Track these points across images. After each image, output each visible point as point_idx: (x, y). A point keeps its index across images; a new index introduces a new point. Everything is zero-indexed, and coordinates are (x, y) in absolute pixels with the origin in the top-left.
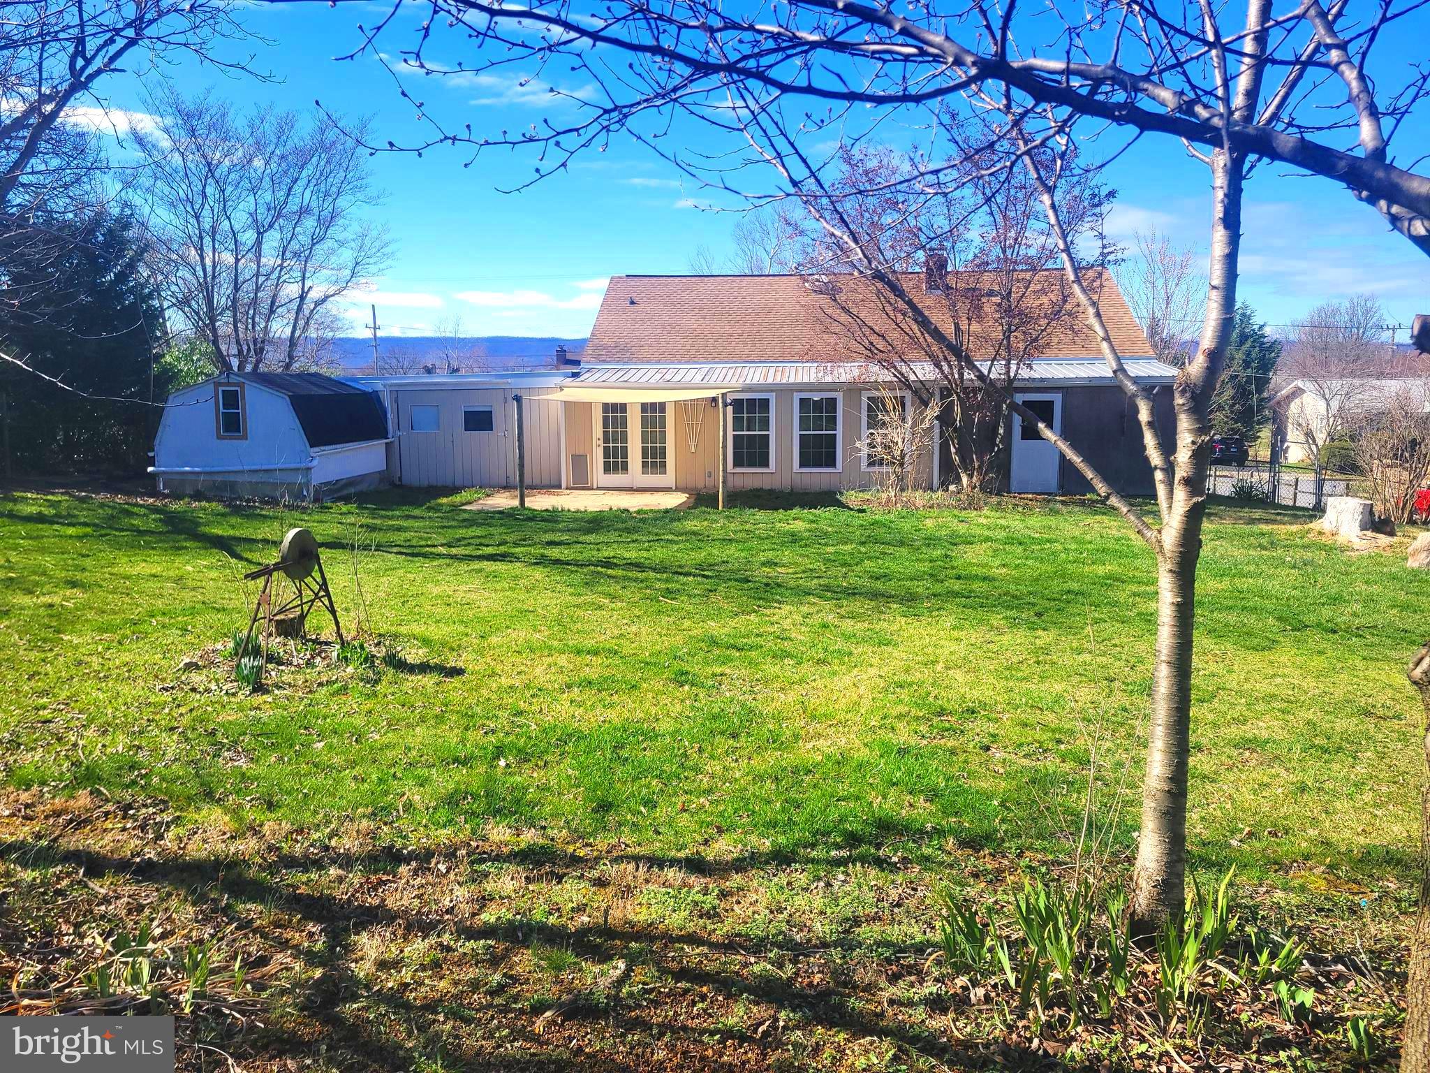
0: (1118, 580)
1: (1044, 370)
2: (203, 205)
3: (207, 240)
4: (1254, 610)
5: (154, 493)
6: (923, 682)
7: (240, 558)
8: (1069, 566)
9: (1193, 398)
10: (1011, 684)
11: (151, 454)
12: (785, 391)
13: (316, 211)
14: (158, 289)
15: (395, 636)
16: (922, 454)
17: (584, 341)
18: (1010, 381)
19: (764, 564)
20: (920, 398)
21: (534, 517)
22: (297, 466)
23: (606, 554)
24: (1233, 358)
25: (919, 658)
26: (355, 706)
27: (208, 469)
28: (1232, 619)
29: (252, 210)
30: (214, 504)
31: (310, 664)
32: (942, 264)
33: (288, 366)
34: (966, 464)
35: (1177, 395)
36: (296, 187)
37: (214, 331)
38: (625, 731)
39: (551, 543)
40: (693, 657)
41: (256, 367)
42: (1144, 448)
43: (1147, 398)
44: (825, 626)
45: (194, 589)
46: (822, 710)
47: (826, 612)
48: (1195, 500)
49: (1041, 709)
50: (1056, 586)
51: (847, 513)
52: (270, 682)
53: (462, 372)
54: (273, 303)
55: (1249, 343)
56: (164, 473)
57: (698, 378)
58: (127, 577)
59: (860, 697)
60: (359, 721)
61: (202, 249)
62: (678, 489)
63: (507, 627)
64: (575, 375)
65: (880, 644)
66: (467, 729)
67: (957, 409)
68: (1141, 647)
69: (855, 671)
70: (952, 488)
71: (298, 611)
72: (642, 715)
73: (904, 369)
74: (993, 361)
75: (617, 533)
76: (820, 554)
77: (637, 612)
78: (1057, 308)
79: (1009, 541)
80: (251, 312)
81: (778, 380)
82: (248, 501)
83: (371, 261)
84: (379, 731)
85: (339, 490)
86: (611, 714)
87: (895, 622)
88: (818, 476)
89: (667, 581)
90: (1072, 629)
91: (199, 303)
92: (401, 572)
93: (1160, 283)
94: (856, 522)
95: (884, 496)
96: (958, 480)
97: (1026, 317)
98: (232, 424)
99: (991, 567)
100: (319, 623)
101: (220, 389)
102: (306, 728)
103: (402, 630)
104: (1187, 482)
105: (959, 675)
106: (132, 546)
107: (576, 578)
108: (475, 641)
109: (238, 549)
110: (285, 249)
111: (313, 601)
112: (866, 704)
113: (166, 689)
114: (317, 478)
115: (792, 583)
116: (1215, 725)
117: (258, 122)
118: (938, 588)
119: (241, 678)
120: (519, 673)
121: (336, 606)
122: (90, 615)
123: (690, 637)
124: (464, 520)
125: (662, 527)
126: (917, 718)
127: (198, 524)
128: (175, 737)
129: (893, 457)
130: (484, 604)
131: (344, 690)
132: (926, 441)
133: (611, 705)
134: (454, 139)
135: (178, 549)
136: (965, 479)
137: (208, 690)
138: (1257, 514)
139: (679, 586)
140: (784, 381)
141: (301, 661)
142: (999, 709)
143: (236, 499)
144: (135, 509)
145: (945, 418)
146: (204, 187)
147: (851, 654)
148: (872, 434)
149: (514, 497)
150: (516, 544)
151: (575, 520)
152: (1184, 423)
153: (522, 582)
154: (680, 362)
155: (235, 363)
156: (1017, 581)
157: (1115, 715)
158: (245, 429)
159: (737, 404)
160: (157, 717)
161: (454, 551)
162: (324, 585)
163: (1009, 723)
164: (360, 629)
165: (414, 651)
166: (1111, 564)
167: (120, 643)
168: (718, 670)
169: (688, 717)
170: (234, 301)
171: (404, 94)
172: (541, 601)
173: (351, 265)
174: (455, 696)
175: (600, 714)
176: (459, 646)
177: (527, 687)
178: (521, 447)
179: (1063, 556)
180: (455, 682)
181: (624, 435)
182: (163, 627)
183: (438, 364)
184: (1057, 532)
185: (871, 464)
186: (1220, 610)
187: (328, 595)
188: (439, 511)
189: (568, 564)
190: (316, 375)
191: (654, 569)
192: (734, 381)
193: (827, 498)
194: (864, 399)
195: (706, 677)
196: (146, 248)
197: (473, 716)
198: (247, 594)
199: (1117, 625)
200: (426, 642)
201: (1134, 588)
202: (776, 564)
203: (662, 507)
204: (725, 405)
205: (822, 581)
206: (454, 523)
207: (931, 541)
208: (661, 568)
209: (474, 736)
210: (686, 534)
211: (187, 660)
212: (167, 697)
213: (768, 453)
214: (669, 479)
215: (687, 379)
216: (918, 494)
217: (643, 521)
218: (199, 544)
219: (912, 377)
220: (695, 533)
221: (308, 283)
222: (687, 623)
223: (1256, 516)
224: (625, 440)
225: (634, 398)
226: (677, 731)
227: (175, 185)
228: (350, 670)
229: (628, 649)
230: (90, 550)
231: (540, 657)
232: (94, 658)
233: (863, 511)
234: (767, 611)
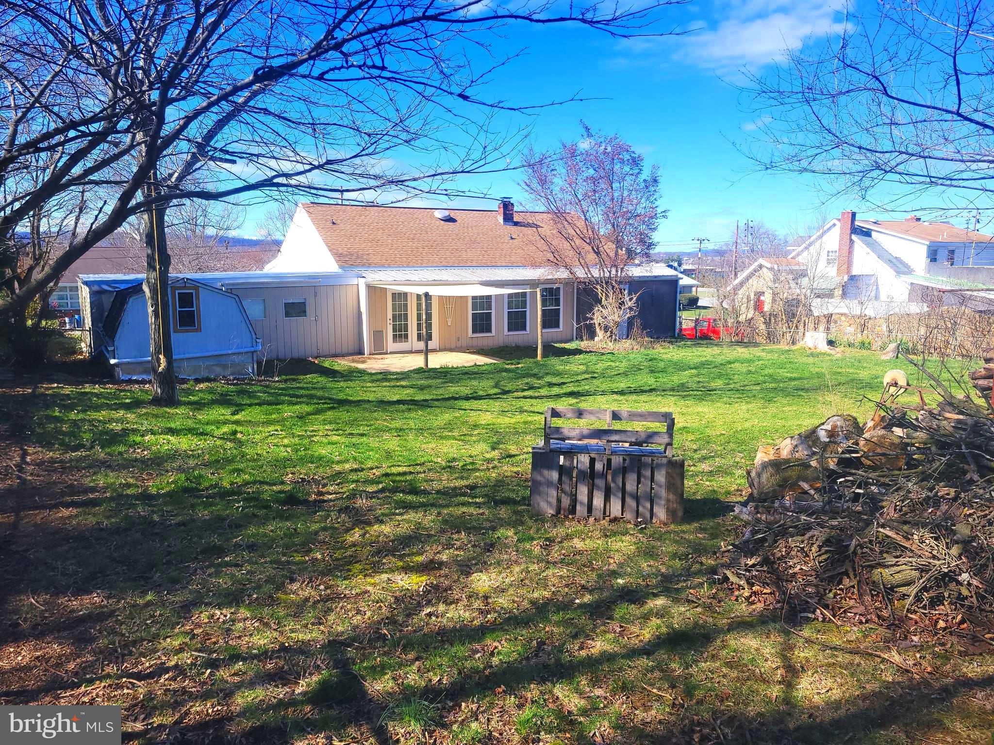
56: (126, 363)
62: (440, 350)
64: (361, 276)
88: (516, 336)
98: (187, 320)
101: (177, 292)
181: (406, 316)
213: (491, 324)
214: (434, 343)
224: (406, 319)
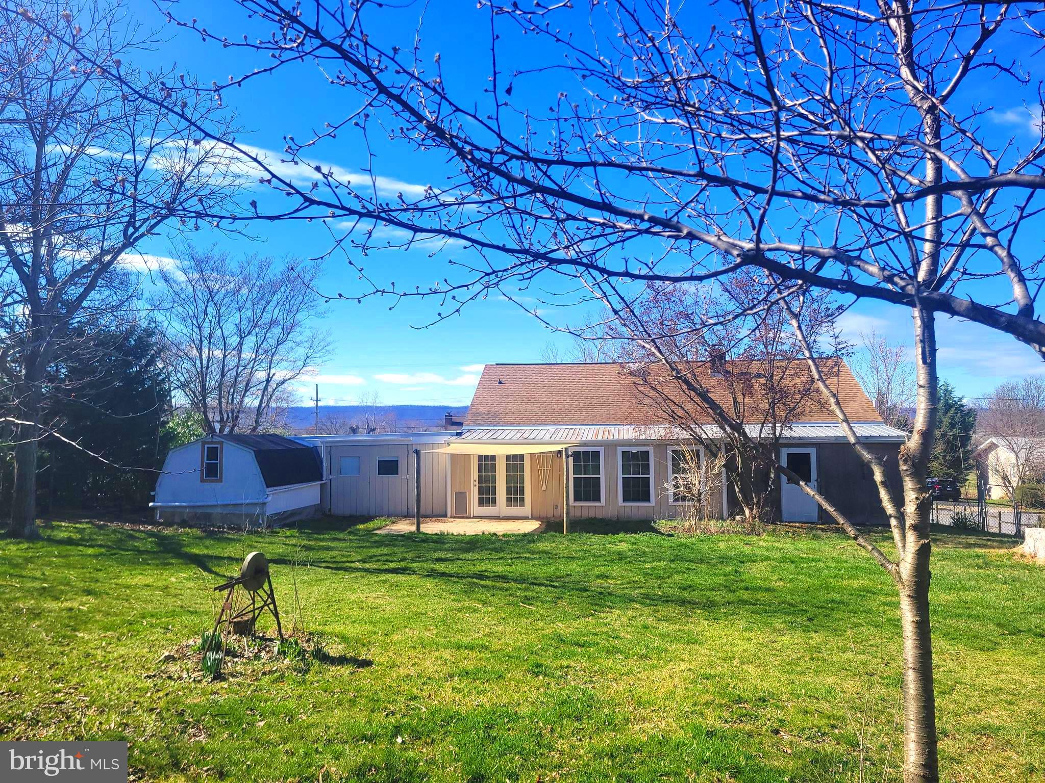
0: (870, 592)
1: (800, 431)
2: (204, 319)
3: (205, 342)
4: (977, 617)
5: (154, 523)
6: (724, 675)
7: (210, 571)
8: (831, 580)
9: (914, 465)
10: (792, 677)
11: (152, 493)
12: (611, 445)
13: (282, 323)
14: (168, 377)
15: (322, 634)
16: (715, 493)
17: (466, 408)
18: (777, 439)
19: (598, 577)
20: (711, 451)
21: (428, 539)
22: (257, 501)
23: (480, 568)
24: (941, 422)
25: (720, 655)
26: (289, 691)
27: (192, 504)
28: (961, 624)
29: (238, 322)
30: (195, 530)
31: (257, 657)
32: (722, 357)
33: (254, 429)
34: (748, 502)
35: (901, 463)
36: (269, 307)
37: (205, 405)
38: (494, 713)
39: (439, 560)
40: (546, 652)
41: (232, 429)
42: (880, 501)
43: (880, 464)
44: (646, 627)
45: (175, 596)
46: (646, 697)
47: (645, 616)
48: (922, 542)
49: (817, 699)
50: (822, 596)
51: (660, 537)
52: (226, 671)
53: (377, 432)
54: (247, 385)
55: (952, 411)
56: (160, 507)
57: (547, 437)
58: (128, 587)
59: (675, 687)
60: (291, 704)
61: (201, 349)
62: (533, 518)
63: (405, 627)
64: (459, 434)
65: (688, 643)
66: (373, 711)
67: (739, 459)
68: (893, 647)
69: (670, 666)
70: (738, 518)
71: (251, 615)
72: (507, 700)
73: (698, 430)
74: (763, 424)
75: (488, 552)
76: (640, 569)
77: (503, 615)
78: (807, 387)
79: (783, 560)
80: (232, 390)
81: (606, 438)
82: (219, 527)
83: (318, 355)
84: (306, 713)
85: (285, 519)
86: (483, 699)
87: (700, 624)
88: (636, 508)
89: (526, 590)
90: (837, 632)
91: (196, 386)
92: (328, 583)
93: (882, 368)
94: (667, 544)
95: (687, 524)
96: (742, 512)
97: (784, 394)
98: (212, 471)
99: (771, 581)
100: (266, 624)
101: (206, 446)
102: (251, 710)
103: (327, 629)
104: (915, 528)
105: (751, 669)
106: (133, 563)
107: (458, 587)
108: (381, 638)
109: (210, 565)
110: (258, 348)
111: (262, 607)
112: (680, 692)
113: (149, 677)
114: (270, 511)
115: (620, 592)
116: (956, 714)
117: (246, 265)
118: (731, 597)
119: (206, 668)
120: (413, 665)
121: (278, 609)
122: (98, 617)
123: (544, 636)
124: (375, 542)
125: (522, 547)
126: (721, 706)
127: (182, 546)
128: (154, 716)
129: (692, 495)
130: (388, 608)
131: (282, 678)
132: (717, 484)
133: (483, 692)
134: (383, 292)
135: (166, 565)
136: (747, 512)
137: (180, 678)
138: (972, 540)
139: (534, 594)
140: (611, 438)
141: (251, 655)
142: (784, 699)
143: (210, 526)
144: (138, 535)
145: (730, 466)
146: (206, 308)
147: (666, 650)
148: (676, 478)
149: (412, 524)
150: (413, 561)
151: (457, 541)
152: (909, 484)
153: (416, 591)
154: (534, 425)
155: (217, 427)
156: (792, 592)
157: (876, 704)
158: (221, 473)
159: (576, 455)
160: (141, 700)
161: (367, 566)
162: (271, 595)
163: (792, 710)
164: (295, 629)
165: (335, 646)
166: (863, 579)
167: (119, 639)
168: (565, 663)
169: (542, 702)
170: (221, 384)
171: (350, 263)
172: (431, 606)
173: (303, 358)
174: (365, 684)
175: (474, 700)
176: (369, 642)
177: (419, 676)
178: (418, 487)
179: (826, 572)
180: (364, 672)
181: (494, 478)
182: (151, 626)
183: (360, 425)
184: (820, 553)
185: (676, 500)
186: (951, 617)
187: (274, 602)
188: (356, 535)
189: (452, 576)
190: (274, 435)
191: (515, 581)
192: (573, 438)
193: (644, 525)
194: (670, 453)
195: (556, 669)
196: (163, 348)
197: (378, 701)
198: (214, 600)
199: (872, 629)
200: (344, 639)
201: (883, 599)
202: (607, 577)
203: (522, 532)
204: (567, 457)
205: (642, 591)
206: (367, 544)
207: (724, 559)
208: (521, 580)
209: (378, 717)
210: (539, 552)
211: (167, 654)
212: (149, 683)
213: (599, 491)
214: (526, 510)
215: (539, 437)
216: (712, 522)
217: (507, 542)
218: (181, 561)
219: (704, 436)
220: (546, 552)
221: (273, 371)
222: (541, 624)
223: (972, 541)
224: (494, 481)
225: (501, 451)
226: (535, 714)
227: (186, 307)
228: (287, 661)
229: (496, 645)
230: (103, 566)
231: (430, 652)
232: (99, 652)
233: (672, 535)
234: (602, 615)
